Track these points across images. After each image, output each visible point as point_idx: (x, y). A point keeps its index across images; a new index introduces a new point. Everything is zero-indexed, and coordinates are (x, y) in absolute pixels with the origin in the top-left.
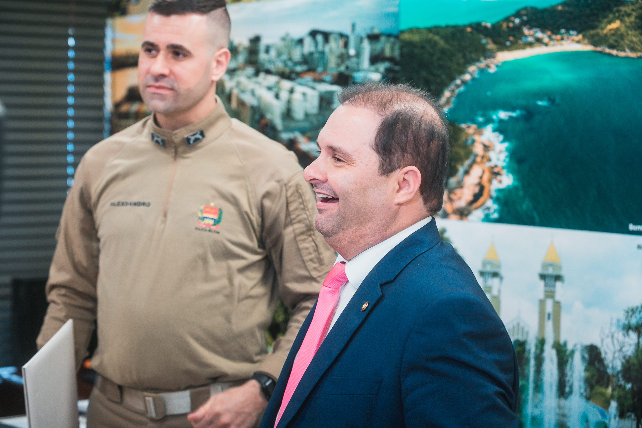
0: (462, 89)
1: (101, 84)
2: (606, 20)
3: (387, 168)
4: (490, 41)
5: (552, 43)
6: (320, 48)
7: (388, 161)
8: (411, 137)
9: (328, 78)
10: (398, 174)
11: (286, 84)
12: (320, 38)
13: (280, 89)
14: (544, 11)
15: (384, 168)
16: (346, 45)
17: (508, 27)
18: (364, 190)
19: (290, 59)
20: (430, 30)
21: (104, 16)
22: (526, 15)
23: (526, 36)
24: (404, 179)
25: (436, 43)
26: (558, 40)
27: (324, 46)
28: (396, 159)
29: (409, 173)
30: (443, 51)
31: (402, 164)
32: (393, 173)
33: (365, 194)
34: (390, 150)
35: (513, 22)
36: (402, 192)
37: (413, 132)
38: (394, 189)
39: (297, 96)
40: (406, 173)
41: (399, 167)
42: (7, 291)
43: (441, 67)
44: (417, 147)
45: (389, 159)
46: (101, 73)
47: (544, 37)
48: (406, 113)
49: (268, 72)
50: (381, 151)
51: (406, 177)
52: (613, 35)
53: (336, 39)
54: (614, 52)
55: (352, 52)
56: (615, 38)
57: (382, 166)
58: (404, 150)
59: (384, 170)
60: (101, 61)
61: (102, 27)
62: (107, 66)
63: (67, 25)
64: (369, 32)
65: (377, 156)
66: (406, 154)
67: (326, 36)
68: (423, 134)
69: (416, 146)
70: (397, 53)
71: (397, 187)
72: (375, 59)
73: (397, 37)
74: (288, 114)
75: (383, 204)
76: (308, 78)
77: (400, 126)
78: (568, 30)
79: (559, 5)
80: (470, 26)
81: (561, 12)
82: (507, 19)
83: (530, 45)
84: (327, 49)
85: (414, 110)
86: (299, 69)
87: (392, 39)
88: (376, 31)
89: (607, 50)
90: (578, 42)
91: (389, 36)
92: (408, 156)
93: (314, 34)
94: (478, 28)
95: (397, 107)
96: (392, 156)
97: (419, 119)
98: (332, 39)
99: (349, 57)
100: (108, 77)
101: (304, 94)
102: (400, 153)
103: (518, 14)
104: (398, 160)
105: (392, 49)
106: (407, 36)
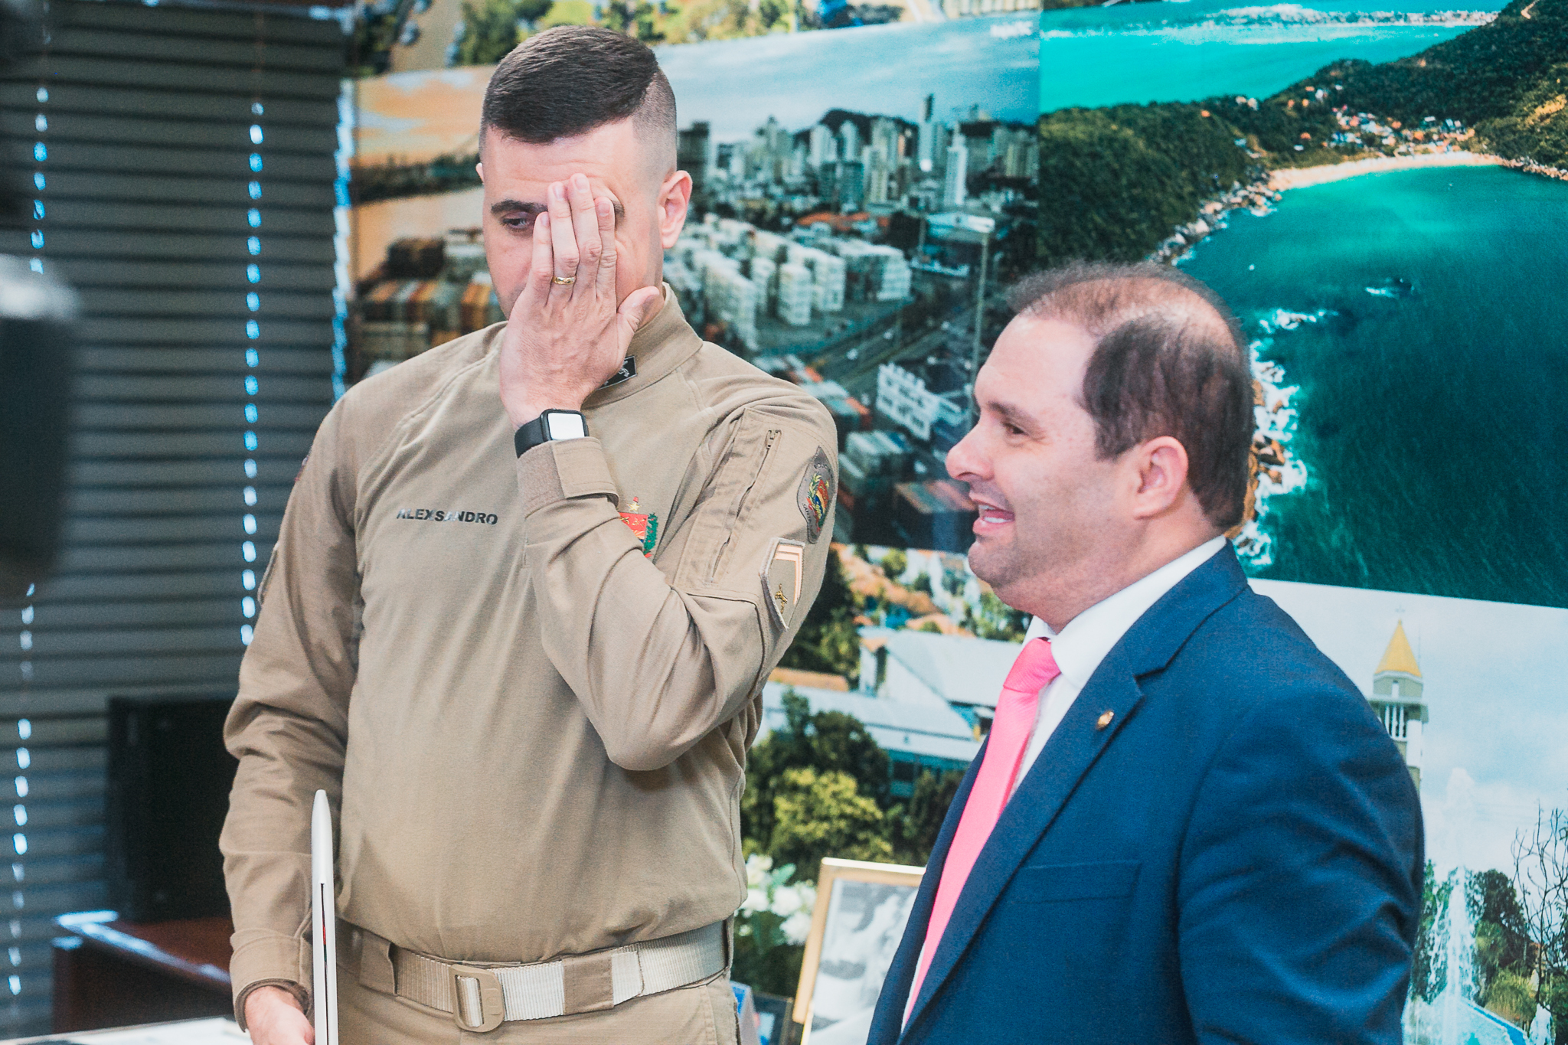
0: (1188, 255)
1: (327, 236)
2: (1532, 94)
3: (1112, 443)
4: (1254, 140)
5: (1403, 148)
6: (849, 155)
7: (1113, 429)
8: (1159, 377)
9: (868, 227)
10: (1137, 456)
11: (768, 241)
12: (848, 130)
13: (752, 251)
14: (1385, 69)
15: (1107, 445)
16: (911, 148)
17: (1298, 108)
18: (1066, 491)
19: (779, 181)
20: (1112, 113)
21: (336, 75)
22: (1343, 81)
23: (1343, 132)
24: (1152, 464)
25: (1126, 145)
26: (1416, 141)
27: (859, 152)
28: (1130, 425)
29: (1161, 451)
30: (1143, 166)
31: (1144, 433)
32: (1125, 455)
33: (1069, 501)
34: (1117, 406)
35: (1310, 96)
36: (1150, 492)
37: (1162, 365)
38: (1131, 488)
39: (794, 269)
40: (1155, 452)
41: (1138, 441)
42: (99, 728)
43: (1137, 203)
44: (1175, 396)
45: (1117, 425)
46: (327, 210)
47: (1385, 132)
48: (1148, 327)
49: (726, 211)
50: (1098, 409)
51: (1156, 460)
52: (1550, 130)
53: (887, 135)
54: (1552, 171)
55: (926, 165)
56: (1554, 137)
57: (1101, 440)
58: (1146, 405)
59: (1105, 448)
60: (328, 181)
61: (331, 99)
62: (341, 192)
63: (249, 95)
64: (965, 116)
65: (1091, 420)
66: (1151, 414)
67: (864, 125)
68: (1186, 368)
69: (1172, 396)
70: (1032, 168)
71: (1138, 481)
72: (980, 183)
73: (1032, 130)
74: (771, 312)
75: (1109, 520)
76: (821, 225)
77: (1133, 355)
78: (1441, 118)
79: (1419, 56)
80: (1209, 104)
81: (1425, 72)
82: (1297, 90)
83: (1352, 151)
84: (866, 158)
85: (1167, 318)
86: (798, 203)
87: (1022, 135)
88: (983, 116)
89: (1535, 167)
90: (1466, 146)
91: (1014, 127)
92: (1156, 418)
93: (834, 120)
94: (1226, 109)
95: (1130, 314)
96: (1120, 419)
97: (1175, 340)
98: (876, 133)
99: (919, 177)
100: (342, 217)
101: (810, 265)
102: (1137, 411)
103: (1322, 78)
104: (1134, 426)
105: (1022, 159)
106: (1056, 128)
